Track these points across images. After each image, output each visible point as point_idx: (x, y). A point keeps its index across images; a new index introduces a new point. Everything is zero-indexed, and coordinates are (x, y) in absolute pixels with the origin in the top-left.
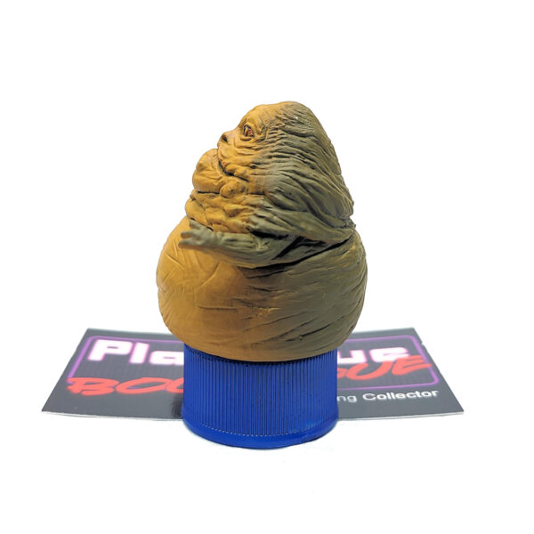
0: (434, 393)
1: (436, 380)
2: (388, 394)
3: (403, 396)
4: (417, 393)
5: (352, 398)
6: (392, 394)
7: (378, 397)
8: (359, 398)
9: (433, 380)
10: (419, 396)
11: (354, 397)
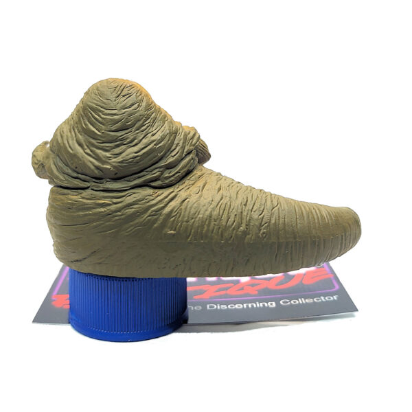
0: (335, 297)
1: (337, 287)
2: (300, 300)
3: (311, 301)
4: (322, 298)
5: (271, 304)
6: (303, 299)
7: (292, 302)
8: (278, 304)
9: (334, 287)
10: (323, 300)
11: (274, 303)
